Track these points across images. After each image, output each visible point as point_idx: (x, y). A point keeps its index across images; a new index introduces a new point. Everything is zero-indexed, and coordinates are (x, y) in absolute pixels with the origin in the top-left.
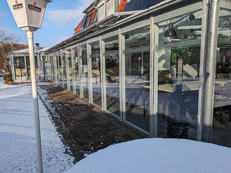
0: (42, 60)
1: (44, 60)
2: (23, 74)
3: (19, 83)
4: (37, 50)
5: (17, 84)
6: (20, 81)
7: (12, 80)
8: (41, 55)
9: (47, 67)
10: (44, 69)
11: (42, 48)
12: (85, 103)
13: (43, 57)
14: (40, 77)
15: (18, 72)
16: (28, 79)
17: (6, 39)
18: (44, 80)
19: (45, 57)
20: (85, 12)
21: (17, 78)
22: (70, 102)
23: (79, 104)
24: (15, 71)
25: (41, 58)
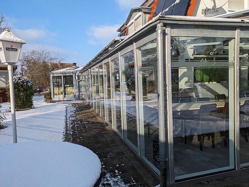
0: (77, 79)
1: (79, 79)
2: (60, 92)
3: (56, 101)
4: (73, 69)
5: (55, 102)
6: (58, 100)
7: (51, 98)
8: (77, 74)
9: (81, 86)
10: (79, 87)
11: (78, 67)
12: (102, 121)
13: (78, 76)
14: (75, 96)
15: (56, 90)
16: (64, 98)
17: (51, 59)
18: (79, 98)
19: (80, 76)
20: (119, 31)
21: (55, 96)
22: (90, 120)
23: (96, 122)
24: (54, 89)
25: (77, 77)
